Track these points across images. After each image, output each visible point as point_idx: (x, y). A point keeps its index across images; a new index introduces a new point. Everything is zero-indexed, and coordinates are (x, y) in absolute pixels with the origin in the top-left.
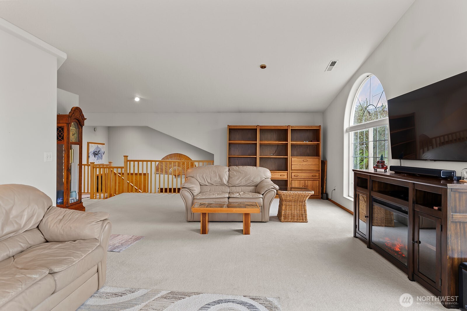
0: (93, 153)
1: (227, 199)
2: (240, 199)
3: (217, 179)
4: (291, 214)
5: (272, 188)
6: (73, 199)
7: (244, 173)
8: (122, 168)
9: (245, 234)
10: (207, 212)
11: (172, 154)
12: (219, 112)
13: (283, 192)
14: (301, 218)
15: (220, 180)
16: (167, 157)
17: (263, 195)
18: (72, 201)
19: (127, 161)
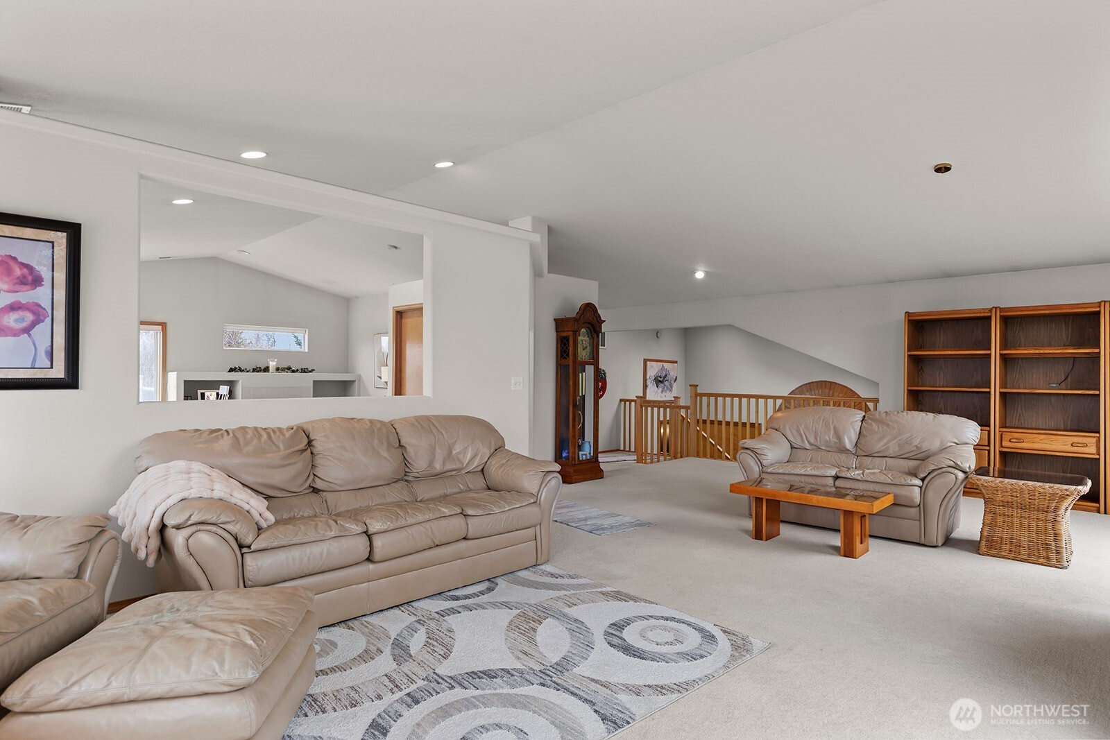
0: (654, 378)
1: (831, 481)
2: (860, 484)
3: (830, 437)
4: (1012, 538)
5: (950, 467)
6: (586, 455)
7: (896, 426)
8: (687, 408)
9: (845, 556)
10: (765, 498)
11: (812, 382)
12: (891, 282)
13: (980, 479)
14: (1043, 554)
15: (836, 441)
16: (800, 389)
17: (923, 480)
18: (584, 456)
19: (697, 395)
